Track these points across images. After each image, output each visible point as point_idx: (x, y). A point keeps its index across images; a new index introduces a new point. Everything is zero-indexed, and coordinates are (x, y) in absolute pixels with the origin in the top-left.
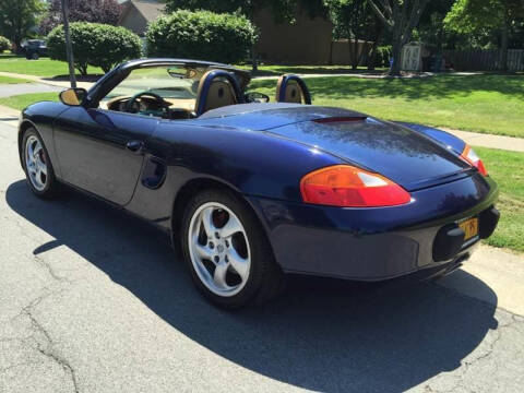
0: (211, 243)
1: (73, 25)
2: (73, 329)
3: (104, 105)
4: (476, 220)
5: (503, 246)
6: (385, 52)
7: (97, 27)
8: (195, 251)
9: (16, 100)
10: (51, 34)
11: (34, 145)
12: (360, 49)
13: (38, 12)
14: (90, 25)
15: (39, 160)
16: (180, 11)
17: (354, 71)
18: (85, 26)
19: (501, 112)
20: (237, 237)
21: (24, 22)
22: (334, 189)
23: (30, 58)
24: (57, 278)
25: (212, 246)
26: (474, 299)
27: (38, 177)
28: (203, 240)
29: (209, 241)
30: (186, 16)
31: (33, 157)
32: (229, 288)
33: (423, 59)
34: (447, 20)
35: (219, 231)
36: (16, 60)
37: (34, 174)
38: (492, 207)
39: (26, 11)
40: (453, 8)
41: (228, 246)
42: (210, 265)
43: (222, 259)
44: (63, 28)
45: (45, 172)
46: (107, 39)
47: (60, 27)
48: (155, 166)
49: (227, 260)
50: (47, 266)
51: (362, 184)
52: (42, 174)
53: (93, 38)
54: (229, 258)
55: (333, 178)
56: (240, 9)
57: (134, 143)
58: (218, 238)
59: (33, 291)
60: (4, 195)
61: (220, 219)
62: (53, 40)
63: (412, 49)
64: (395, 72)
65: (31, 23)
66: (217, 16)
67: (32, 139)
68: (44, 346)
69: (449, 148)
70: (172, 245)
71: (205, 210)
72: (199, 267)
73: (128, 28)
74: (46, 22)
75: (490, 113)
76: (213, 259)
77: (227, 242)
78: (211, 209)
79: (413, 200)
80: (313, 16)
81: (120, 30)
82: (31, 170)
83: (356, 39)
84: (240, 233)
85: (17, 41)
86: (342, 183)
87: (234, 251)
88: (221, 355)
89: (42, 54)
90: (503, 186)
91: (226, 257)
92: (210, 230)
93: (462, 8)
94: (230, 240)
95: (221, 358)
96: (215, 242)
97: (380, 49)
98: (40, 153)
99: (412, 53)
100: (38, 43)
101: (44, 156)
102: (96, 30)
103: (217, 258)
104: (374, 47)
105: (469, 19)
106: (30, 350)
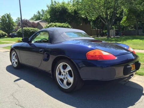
0: (62, 74)
1: (24, 28)
2: (25, 99)
3: (33, 42)
4: (134, 65)
5: (143, 75)
6: (105, 32)
7: (30, 28)
8: (58, 77)
9: (8, 47)
10: (18, 31)
11: (14, 55)
12: (99, 31)
13: (14, 26)
14: (28, 28)
15: (15, 59)
16: (51, 23)
17: (98, 37)
18: (27, 28)
19: (138, 44)
20: (70, 71)
21: (11, 29)
22: (95, 55)
23: (12, 37)
24: (20, 87)
25: (63, 75)
26: (136, 88)
27: (15, 63)
28: (60, 73)
29: (62, 73)
30: (53, 24)
31: (14, 58)
32: (68, 86)
33: (116, 33)
34: (121, 22)
35: (64, 70)
36: (8, 38)
37: (14, 62)
38: (138, 61)
39: (11, 26)
40: (123, 20)
41: (67, 74)
42: (62, 80)
43: (65, 78)
44: (21, 29)
45: (17, 61)
46: (32, 32)
47: (20, 29)
48: (47, 55)
49: (67, 78)
50: (17, 84)
51: (103, 54)
52: (16, 62)
53: (29, 31)
54: (68, 77)
55: (95, 53)
56: (67, 22)
57: (41, 50)
58: (64, 72)
59: (14, 90)
60: (6, 69)
61: (64, 67)
62: (19, 32)
63: (113, 31)
64: (109, 36)
65: (13, 29)
66: (61, 24)
67: (14, 53)
68: (17, 103)
69: (126, 48)
70: (52, 77)
71: (61, 65)
72: (59, 81)
73: (38, 28)
74: (16, 28)
75: (135, 44)
76: (63, 79)
77: (67, 73)
78: (62, 65)
79: (116, 58)
80: (86, 24)
81: (36, 29)
82: (13, 61)
83: (98, 29)
84: (70, 70)
85: (9, 34)
86: (97, 54)
87: (69, 76)
88: (66, 104)
89: (15, 36)
90: (141, 61)
91: (67, 77)
92: (62, 71)
93: (125, 19)
94: (67, 72)
95: (66, 105)
96: (63, 73)
97: (104, 31)
98: (16, 56)
99: (112, 32)
100: (14, 34)
101: (17, 57)
102: (30, 29)
103: (64, 78)
104: (102, 31)
105: (127, 22)
106: (13, 104)
